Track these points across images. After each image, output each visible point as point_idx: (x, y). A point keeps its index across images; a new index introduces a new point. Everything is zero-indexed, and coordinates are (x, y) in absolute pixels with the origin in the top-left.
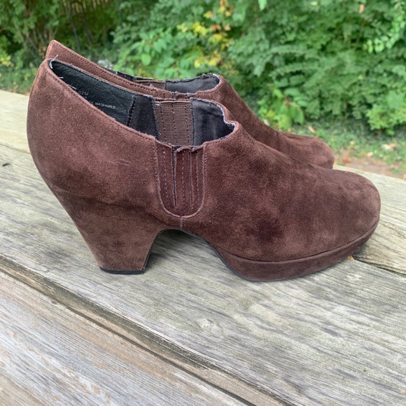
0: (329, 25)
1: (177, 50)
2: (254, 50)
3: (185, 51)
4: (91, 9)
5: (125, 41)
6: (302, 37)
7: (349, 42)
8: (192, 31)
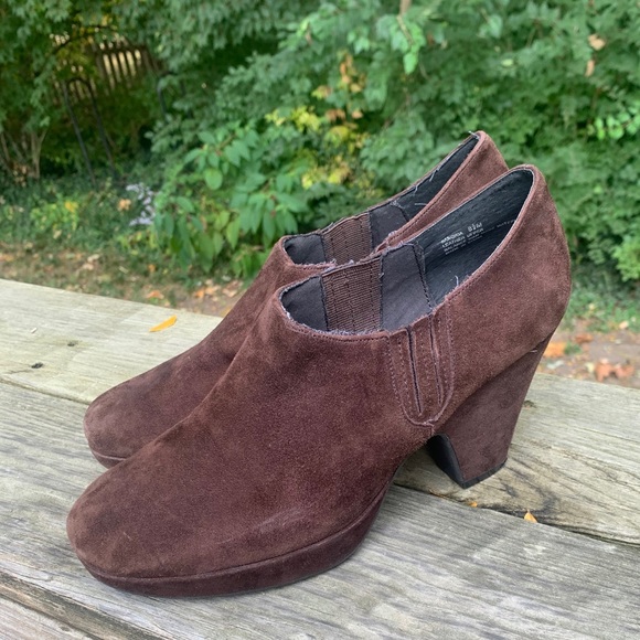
0: (536, 100)
1: (269, 159)
2: (406, 152)
3: (283, 160)
4: (107, 92)
5: (172, 148)
6: (491, 123)
7: (574, 128)
8: (293, 123)
